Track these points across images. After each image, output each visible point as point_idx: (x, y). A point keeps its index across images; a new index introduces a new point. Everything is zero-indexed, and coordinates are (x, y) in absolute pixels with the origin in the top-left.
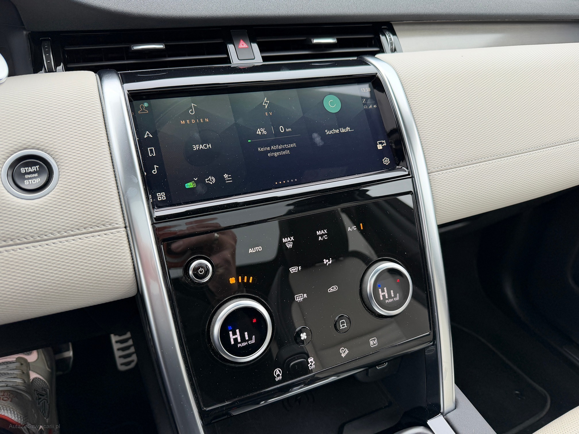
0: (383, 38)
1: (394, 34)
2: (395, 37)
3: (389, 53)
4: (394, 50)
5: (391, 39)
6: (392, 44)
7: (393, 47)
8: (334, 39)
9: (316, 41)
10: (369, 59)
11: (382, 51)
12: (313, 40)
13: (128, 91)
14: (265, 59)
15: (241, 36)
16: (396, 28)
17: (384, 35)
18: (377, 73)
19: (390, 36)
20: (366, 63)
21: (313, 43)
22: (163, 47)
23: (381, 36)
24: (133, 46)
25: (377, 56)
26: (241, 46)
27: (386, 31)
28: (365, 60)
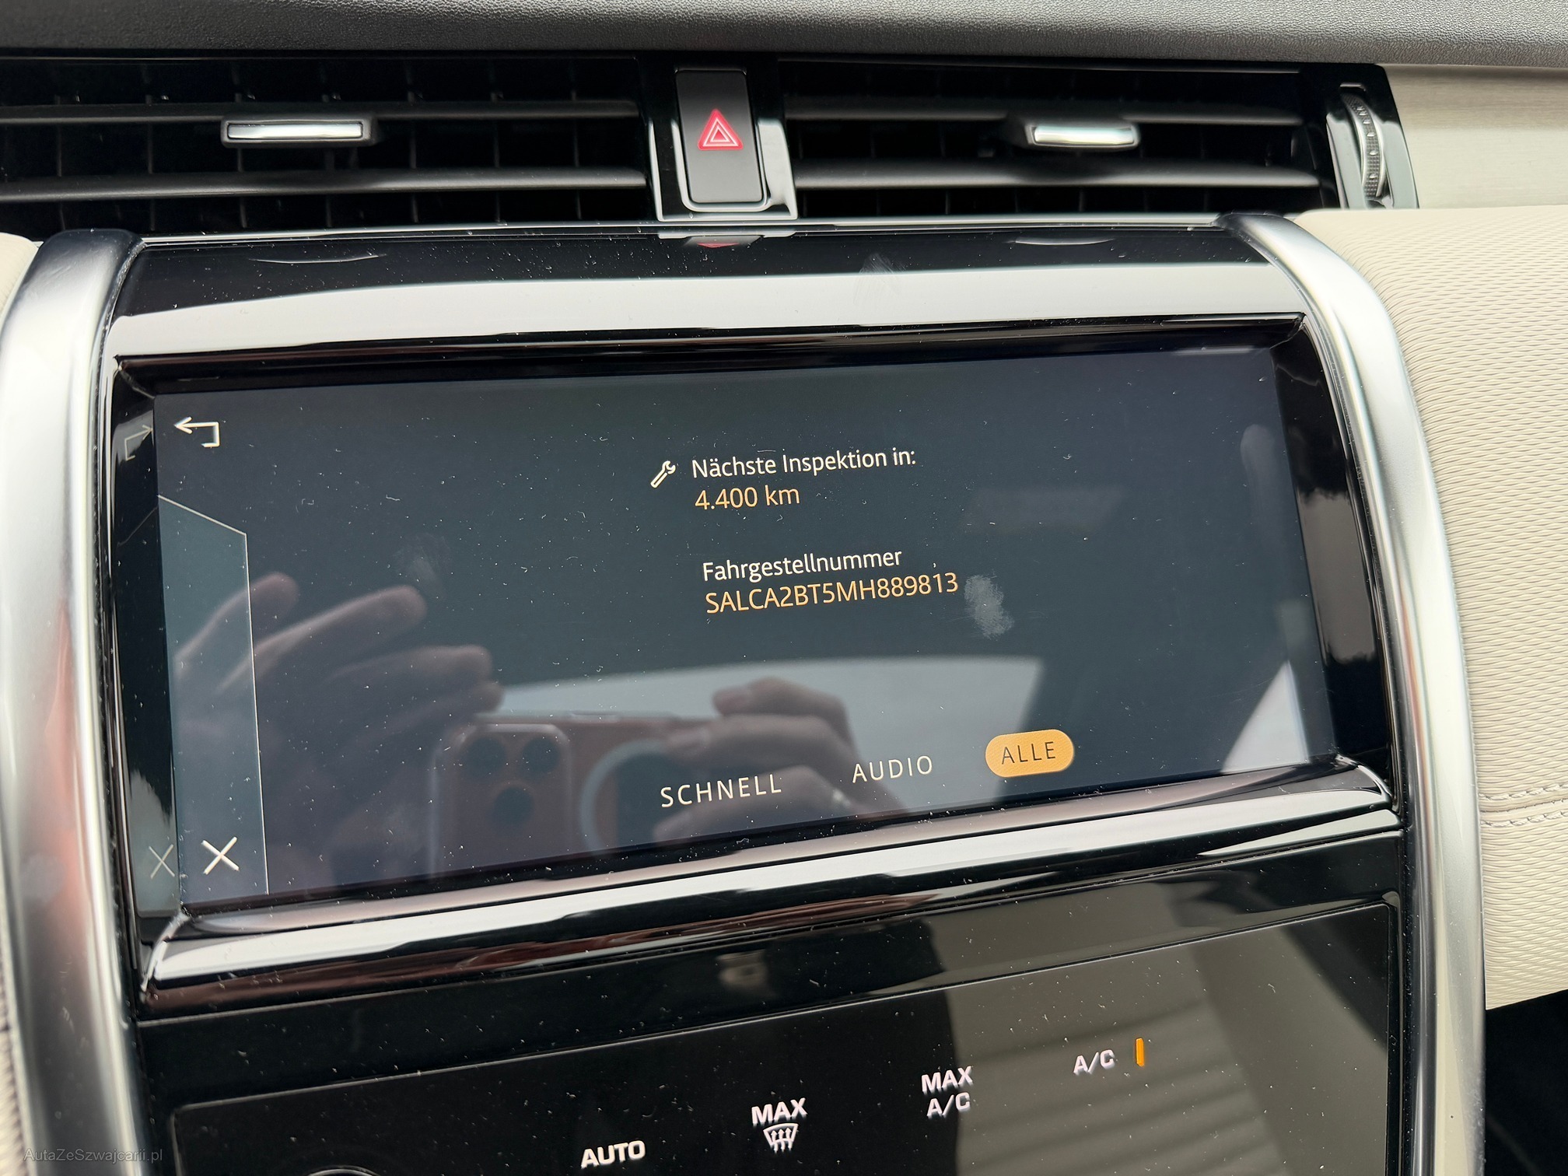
0: (1337, 130)
1: (1388, 111)
2: (1391, 126)
3: (1360, 208)
4: (1379, 194)
5: (1373, 142)
6: (1375, 163)
7: (1378, 179)
8: (1123, 130)
9: (1043, 134)
10: (1266, 232)
11: (1327, 196)
12: (1034, 129)
13: (119, 359)
14: (809, 202)
15: (714, 97)
16: (1400, 91)
17: (1345, 115)
18: (1303, 315)
19: (1370, 128)
20: (1248, 252)
21: (1030, 141)
22: (359, 134)
23: (1330, 119)
24: (230, 124)
25: (1310, 219)
26: (712, 140)
27: (1357, 105)
28: (1254, 241)
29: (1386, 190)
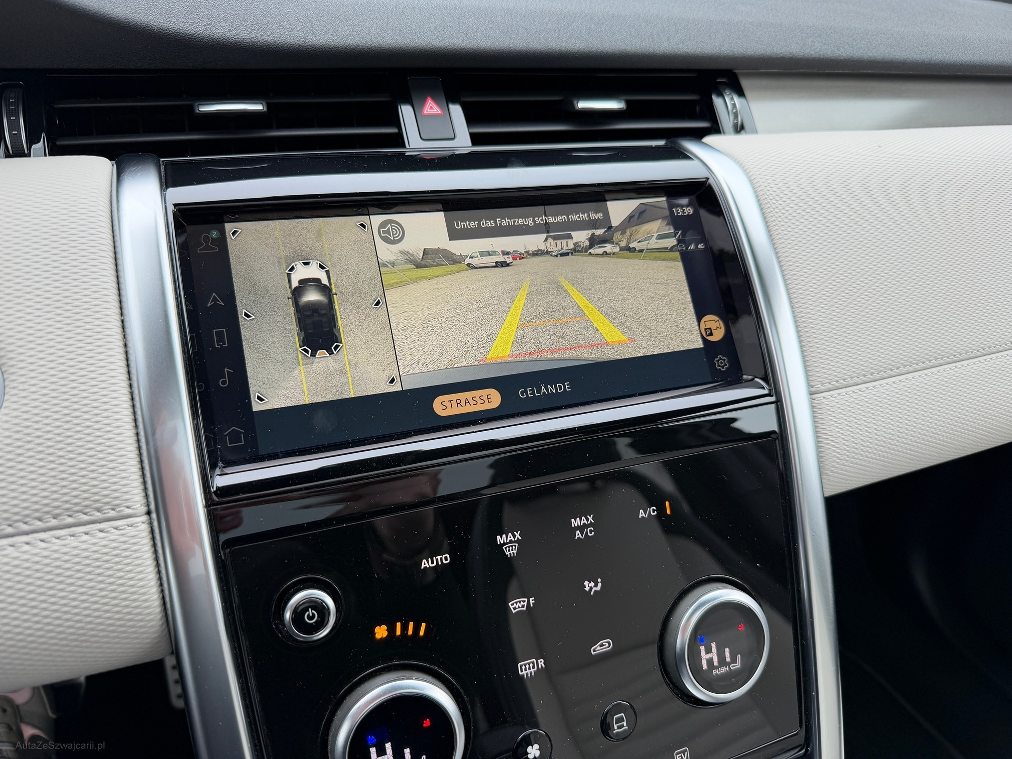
0: (717, 101)
1: (741, 93)
2: (742, 100)
3: (730, 133)
4: (739, 129)
5: (734, 105)
6: (736, 115)
7: (738, 123)
8: (619, 102)
9: (582, 105)
10: (691, 146)
11: (715, 129)
12: (577, 103)
13: (175, 205)
14: (476, 139)
15: (428, 90)
16: (745, 83)
17: (720, 95)
18: (708, 179)
19: (732, 99)
20: (682, 155)
21: (577, 108)
22: (262, 108)
23: (714, 97)
24: (199, 104)
25: (707, 139)
26: (428, 110)
27: (725, 89)
28: (683, 149)
29: (742, 127)
